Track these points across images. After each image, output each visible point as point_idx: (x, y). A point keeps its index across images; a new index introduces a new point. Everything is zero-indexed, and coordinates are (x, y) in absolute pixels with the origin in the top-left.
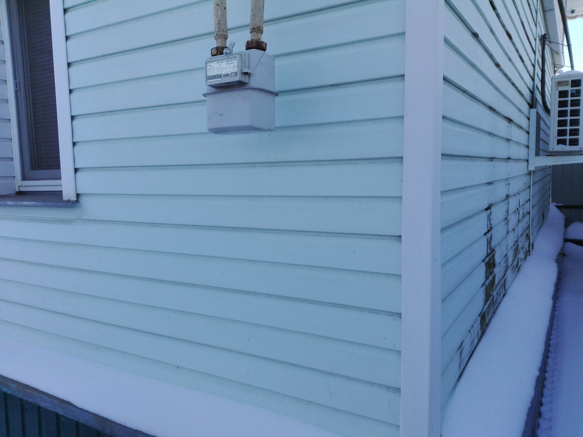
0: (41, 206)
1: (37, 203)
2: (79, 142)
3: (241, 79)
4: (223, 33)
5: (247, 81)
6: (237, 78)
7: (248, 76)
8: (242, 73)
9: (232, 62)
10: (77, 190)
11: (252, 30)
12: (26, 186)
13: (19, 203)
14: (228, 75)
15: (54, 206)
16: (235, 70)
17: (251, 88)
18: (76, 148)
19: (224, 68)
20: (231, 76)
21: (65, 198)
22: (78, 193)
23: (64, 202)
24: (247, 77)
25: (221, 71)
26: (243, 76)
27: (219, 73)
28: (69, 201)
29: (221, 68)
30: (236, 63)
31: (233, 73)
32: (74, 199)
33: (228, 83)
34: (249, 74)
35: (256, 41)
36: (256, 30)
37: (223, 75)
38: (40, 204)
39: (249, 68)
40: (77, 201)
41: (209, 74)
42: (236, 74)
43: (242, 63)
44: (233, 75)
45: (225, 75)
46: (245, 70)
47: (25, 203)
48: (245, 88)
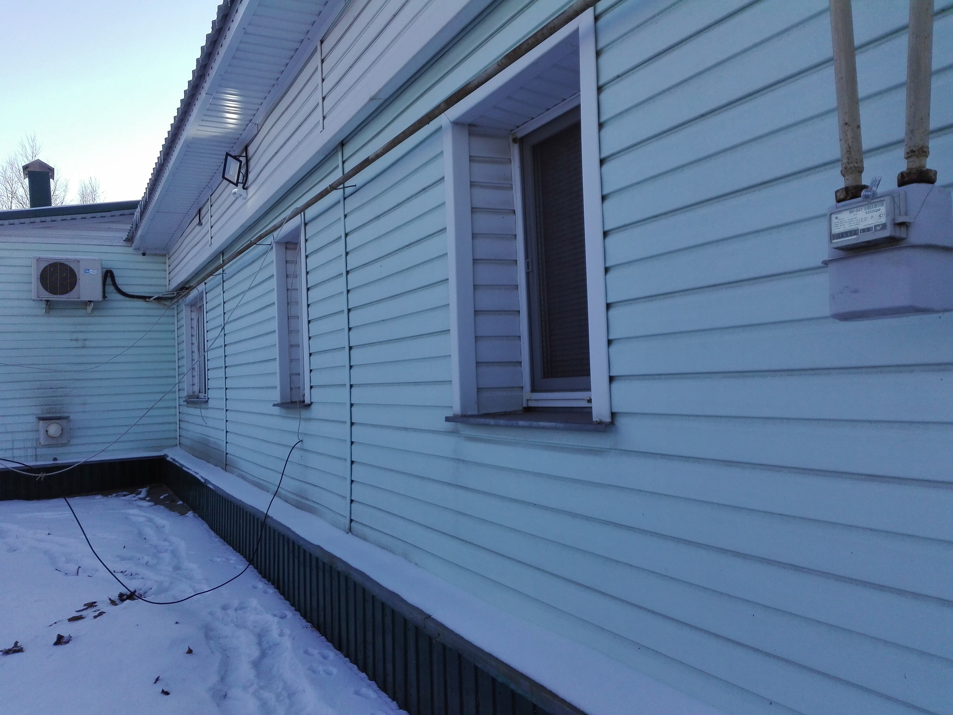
0: (563, 429)
1: (559, 425)
2: (615, 339)
3: (893, 234)
4: (856, 165)
5: (903, 235)
6: (886, 233)
7: (905, 228)
8: (895, 224)
9: (877, 208)
10: (613, 407)
11: (910, 154)
12: (536, 400)
13: (535, 424)
14: (869, 229)
15: (580, 430)
16: (883, 220)
17: (909, 246)
18: (613, 348)
19: (862, 219)
20: (876, 230)
21: (595, 418)
22: (613, 411)
23: (594, 424)
24: (903, 229)
25: (858, 224)
26: (897, 228)
27: (853, 227)
28: (600, 423)
29: (856, 219)
30: (883, 209)
31: (878, 225)
32: (608, 419)
33: (869, 242)
34: (908, 224)
35: (917, 170)
36: (917, 153)
37: (860, 230)
38: (562, 425)
39: (906, 214)
40: (612, 423)
41: (836, 231)
42: (884, 226)
43: (895, 207)
44: (878, 228)
45: (864, 230)
46: (901, 219)
47: (542, 424)
48: (900, 247)
